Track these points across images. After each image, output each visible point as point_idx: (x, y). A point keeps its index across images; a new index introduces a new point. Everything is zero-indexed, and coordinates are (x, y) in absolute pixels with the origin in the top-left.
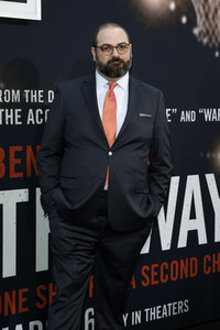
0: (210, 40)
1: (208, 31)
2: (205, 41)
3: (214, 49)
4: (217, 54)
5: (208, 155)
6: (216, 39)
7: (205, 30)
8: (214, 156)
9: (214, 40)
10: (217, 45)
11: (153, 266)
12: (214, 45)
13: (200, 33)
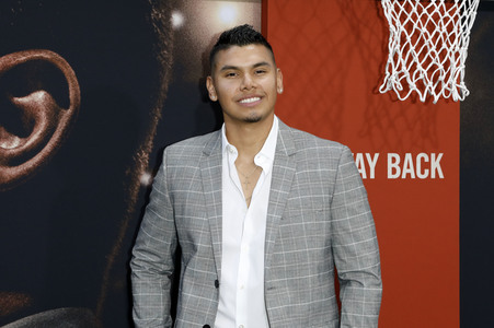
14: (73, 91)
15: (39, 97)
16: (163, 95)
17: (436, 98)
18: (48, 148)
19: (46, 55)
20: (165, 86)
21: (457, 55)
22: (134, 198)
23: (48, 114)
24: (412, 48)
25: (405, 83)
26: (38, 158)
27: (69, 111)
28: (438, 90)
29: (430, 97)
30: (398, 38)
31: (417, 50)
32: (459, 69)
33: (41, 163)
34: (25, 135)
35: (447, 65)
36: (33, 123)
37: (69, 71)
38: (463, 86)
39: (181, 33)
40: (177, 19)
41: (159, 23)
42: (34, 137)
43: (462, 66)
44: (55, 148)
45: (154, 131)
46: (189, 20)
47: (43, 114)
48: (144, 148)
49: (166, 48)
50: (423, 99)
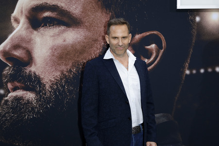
14: (164, 44)
15: (153, 46)
16: (193, 44)
18: (156, 62)
19: (155, 32)
20: (194, 41)
22: (184, 78)
23: (156, 51)
26: (153, 66)
27: (163, 50)
33: (154, 67)
34: (149, 58)
36: (151, 54)
37: (162, 37)
39: (199, 23)
40: (198, 19)
41: (192, 21)
42: (152, 59)
44: (158, 62)
45: (190, 56)
46: (202, 19)
47: (154, 52)
48: (187, 62)
49: (194, 28)
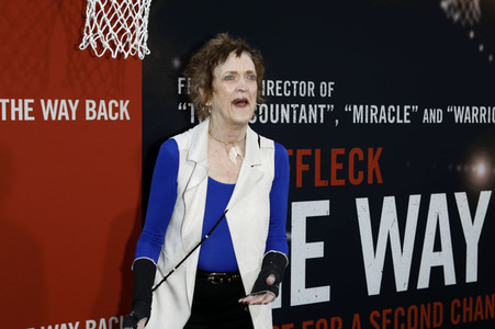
0: (463, 16)
1: (460, 5)
2: (457, 17)
3: (468, 28)
4: (472, 35)
5: (459, 168)
6: (471, 14)
7: (456, 3)
8: (466, 168)
9: (467, 16)
10: (471, 23)
11: (386, 312)
12: (468, 23)
13: (450, 7)
17: (126, 55)
21: (141, 22)
24: (105, 16)
25: (99, 43)
28: (126, 49)
29: (120, 55)
30: (94, 7)
31: (109, 17)
32: (143, 32)
35: (133, 29)
38: (145, 47)
43: (146, 31)
50: (114, 56)
